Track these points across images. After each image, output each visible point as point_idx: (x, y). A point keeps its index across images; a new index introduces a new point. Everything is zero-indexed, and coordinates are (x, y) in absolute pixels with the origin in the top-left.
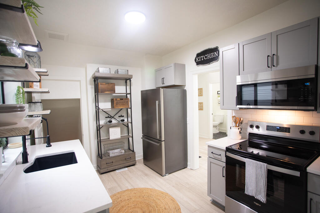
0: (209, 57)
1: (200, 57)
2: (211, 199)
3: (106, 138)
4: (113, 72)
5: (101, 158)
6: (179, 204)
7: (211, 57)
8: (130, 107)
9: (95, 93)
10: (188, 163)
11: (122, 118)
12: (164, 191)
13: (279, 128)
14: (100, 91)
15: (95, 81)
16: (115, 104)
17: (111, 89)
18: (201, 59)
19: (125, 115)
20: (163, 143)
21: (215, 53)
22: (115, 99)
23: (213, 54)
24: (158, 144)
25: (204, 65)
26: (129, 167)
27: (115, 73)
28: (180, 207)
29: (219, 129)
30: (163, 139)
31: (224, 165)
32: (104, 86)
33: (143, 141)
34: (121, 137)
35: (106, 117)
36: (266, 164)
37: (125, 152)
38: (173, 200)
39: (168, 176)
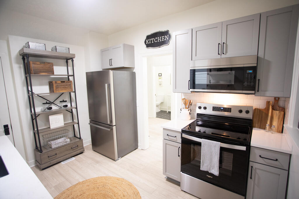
0: (159, 40)
1: (150, 39)
2: (165, 176)
3: (46, 127)
4: (49, 49)
5: (41, 151)
6: (137, 187)
7: (161, 40)
8: (74, 90)
9: (26, 73)
10: (138, 144)
11: (64, 104)
12: (119, 177)
13: (222, 108)
14: (33, 72)
15: (24, 59)
16: (55, 88)
17: (48, 70)
18: (151, 41)
19: (67, 99)
20: (114, 128)
21: (166, 36)
22: (54, 82)
23: (163, 37)
24: (109, 130)
25: (155, 48)
26: (76, 156)
27: (52, 50)
28: (138, 190)
29: (160, 108)
30: (114, 124)
31: (180, 145)
32: (39, 66)
33: (91, 126)
34: (65, 124)
35: (43, 104)
36: (219, 142)
37: (71, 140)
38: (130, 185)
39: (121, 160)
